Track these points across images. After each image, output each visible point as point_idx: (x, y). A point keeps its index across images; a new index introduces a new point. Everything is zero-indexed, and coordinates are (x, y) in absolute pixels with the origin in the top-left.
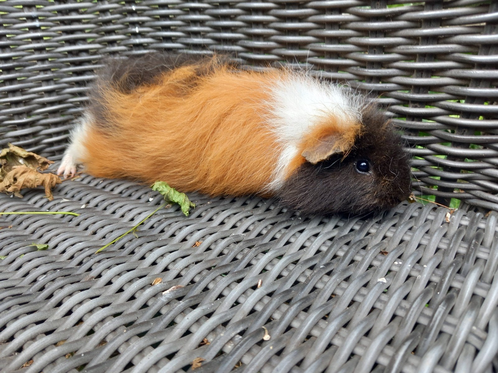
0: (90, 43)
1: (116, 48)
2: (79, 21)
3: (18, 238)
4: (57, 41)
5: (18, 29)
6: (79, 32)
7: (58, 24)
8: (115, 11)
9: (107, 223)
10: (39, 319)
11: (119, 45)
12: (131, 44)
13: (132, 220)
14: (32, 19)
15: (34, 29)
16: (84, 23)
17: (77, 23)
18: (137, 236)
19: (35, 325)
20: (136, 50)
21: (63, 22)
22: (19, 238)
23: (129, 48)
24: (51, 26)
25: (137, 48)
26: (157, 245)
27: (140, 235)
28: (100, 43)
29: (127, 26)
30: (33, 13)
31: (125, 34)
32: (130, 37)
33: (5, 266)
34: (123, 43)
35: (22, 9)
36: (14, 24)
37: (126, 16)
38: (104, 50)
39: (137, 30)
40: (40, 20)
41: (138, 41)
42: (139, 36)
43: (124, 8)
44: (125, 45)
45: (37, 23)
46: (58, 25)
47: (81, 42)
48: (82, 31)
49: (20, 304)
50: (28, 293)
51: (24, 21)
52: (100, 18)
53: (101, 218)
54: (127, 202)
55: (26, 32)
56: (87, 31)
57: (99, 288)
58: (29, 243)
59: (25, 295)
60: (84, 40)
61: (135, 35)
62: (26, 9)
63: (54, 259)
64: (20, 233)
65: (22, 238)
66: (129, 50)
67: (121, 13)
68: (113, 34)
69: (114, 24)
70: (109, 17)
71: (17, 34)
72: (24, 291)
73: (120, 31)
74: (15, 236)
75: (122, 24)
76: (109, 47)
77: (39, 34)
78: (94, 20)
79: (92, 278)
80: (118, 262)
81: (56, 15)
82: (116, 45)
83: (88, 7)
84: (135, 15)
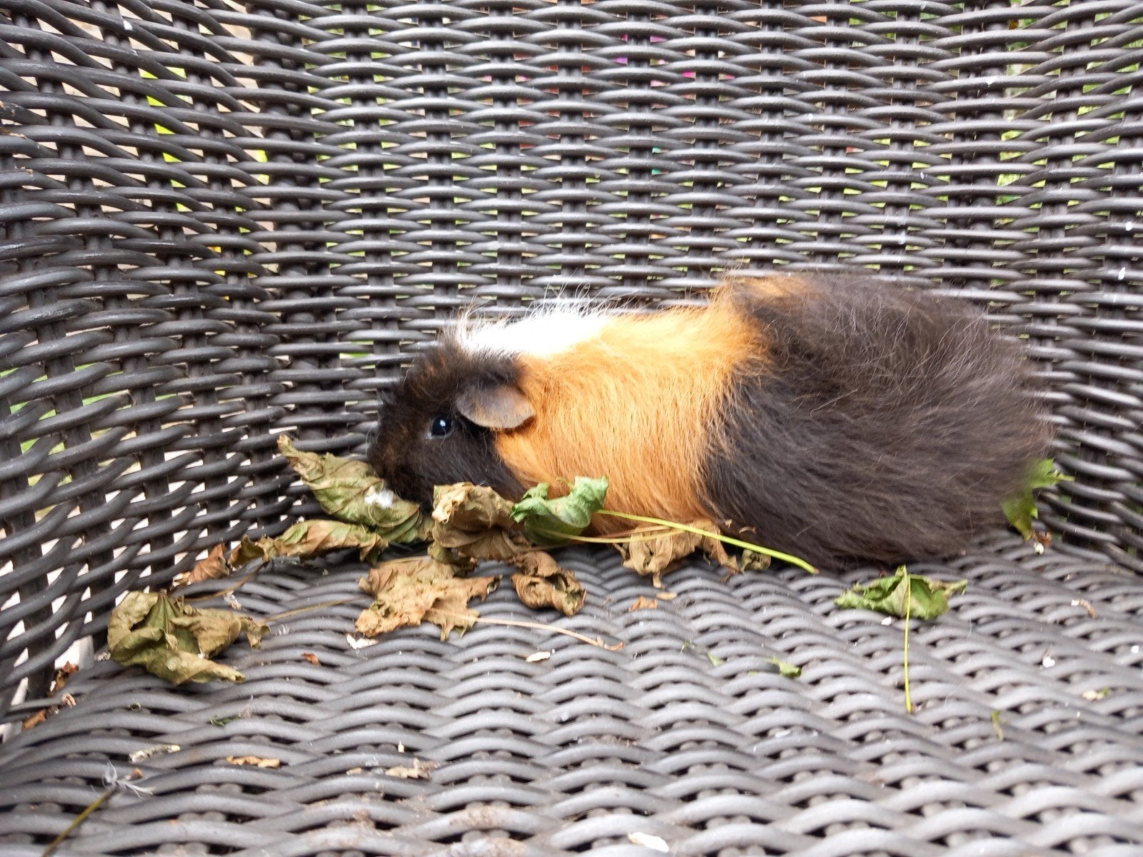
0: (996, 289)
1: (1053, 306)
2: (986, 242)
3: (750, 636)
4: (930, 277)
5: (863, 244)
6: (980, 265)
7: (941, 243)
8: (1079, 228)
9: (934, 676)
10: (760, 814)
11: (1063, 300)
12: (1093, 302)
13: (994, 692)
14: (895, 228)
15: (893, 247)
16: (996, 248)
17: (981, 246)
18: (1001, 734)
19: (749, 821)
20: (1103, 317)
21: (953, 241)
22: (753, 637)
23: (1088, 312)
24: (926, 247)
25: (1108, 313)
26: (1049, 776)
27: (1010, 735)
28: (1018, 290)
29: (1099, 263)
30: (901, 218)
31: (1085, 279)
32: (1097, 288)
33: (717, 679)
34: (1075, 297)
35: (884, 208)
36: (860, 234)
37: (1102, 241)
38: (1023, 307)
39: (1122, 273)
40: (909, 233)
41: (1115, 297)
42: (1123, 288)
43: (1104, 224)
44: (1079, 303)
45: (901, 238)
46: (941, 245)
47: (978, 283)
48: (987, 262)
49: (731, 767)
50: (748, 751)
51: (880, 232)
52: (1038, 241)
53: (921, 660)
54: (989, 648)
55: (875, 252)
56: (996, 264)
57: (893, 812)
58: (768, 653)
59: (743, 753)
60: (985, 281)
61: (1112, 283)
62: (890, 210)
63: (808, 706)
64: (754, 628)
65: (757, 639)
66: (1085, 315)
67: (1091, 234)
68: (1058, 276)
69: (1067, 255)
70: (1060, 239)
71: (858, 254)
72: (741, 743)
73: (1077, 272)
74: (745, 630)
75: (1087, 256)
76: (1038, 301)
77: (898, 258)
78: (1021, 243)
79: (881, 781)
80: (947, 772)
81: (944, 227)
82: (1055, 299)
83: (1017, 217)
84: (1126, 240)
